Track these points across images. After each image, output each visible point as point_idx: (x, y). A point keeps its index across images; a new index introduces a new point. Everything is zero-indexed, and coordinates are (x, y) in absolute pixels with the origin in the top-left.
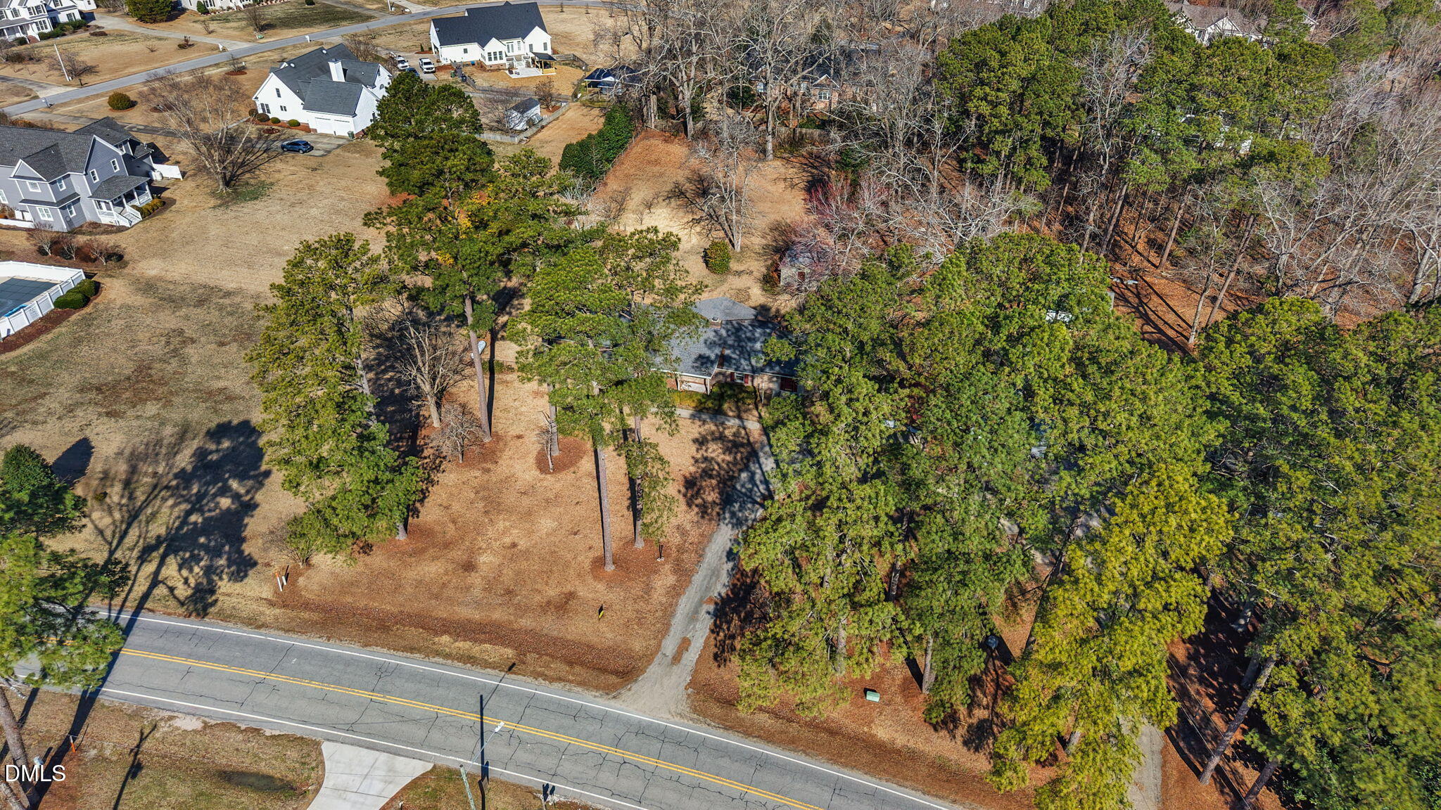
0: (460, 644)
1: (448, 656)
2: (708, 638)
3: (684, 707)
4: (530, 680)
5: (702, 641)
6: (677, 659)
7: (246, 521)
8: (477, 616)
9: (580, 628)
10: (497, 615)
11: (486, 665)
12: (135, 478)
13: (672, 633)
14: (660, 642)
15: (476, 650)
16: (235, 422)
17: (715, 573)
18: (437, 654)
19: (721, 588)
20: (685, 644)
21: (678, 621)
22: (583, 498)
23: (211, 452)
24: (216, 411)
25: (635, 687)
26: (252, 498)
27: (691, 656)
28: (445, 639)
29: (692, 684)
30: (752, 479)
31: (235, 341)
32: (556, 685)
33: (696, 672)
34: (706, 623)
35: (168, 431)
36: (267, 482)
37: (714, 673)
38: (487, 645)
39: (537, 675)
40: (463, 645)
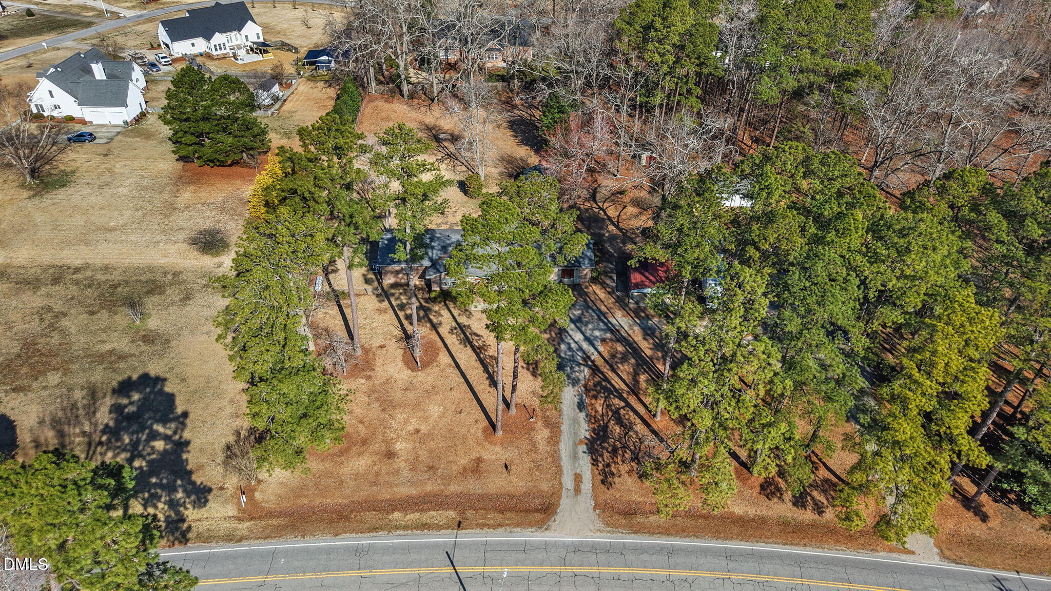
0: (411, 516)
1: (406, 528)
2: (592, 470)
3: (600, 525)
4: (478, 531)
5: (589, 473)
6: (577, 490)
7: (184, 456)
8: (414, 491)
9: (496, 483)
10: (429, 488)
11: (439, 527)
12: (67, 440)
13: (565, 472)
14: (560, 480)
15: (426, 517)
16: (135, 377)
17: (575, 421)
18: (397, 528)
19: (584, 431)
20: (578, 478)
21: (565, 461)
22: (453, 384)
23: (126, 406)
24: (114, 370)
25: (558, 518)
26: (181, 437)
27: (587, 485)
28: (397, 515)
29: (596, 507)
30: (570, 349)
31: (103, 308)
32: (499, 530)
33: (595, 497)
34: (585, 461)
35: (78, 394)
36: (188, 422)
37: (608, 495)
38: (433, 513)
39: (481, 526)
40: (413, 517)
